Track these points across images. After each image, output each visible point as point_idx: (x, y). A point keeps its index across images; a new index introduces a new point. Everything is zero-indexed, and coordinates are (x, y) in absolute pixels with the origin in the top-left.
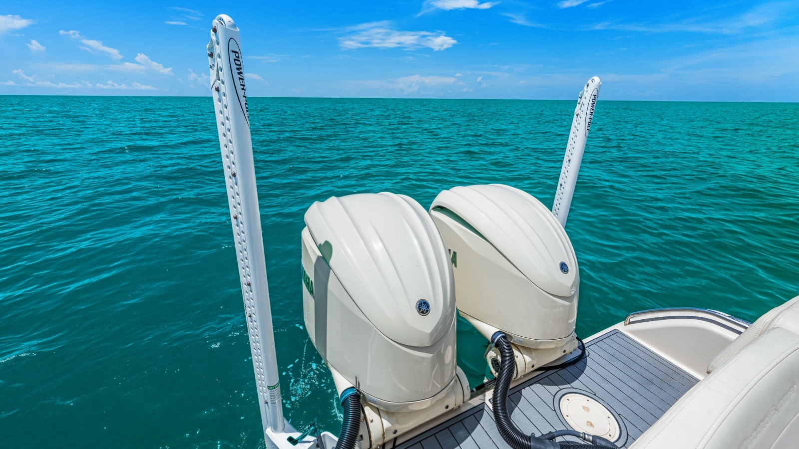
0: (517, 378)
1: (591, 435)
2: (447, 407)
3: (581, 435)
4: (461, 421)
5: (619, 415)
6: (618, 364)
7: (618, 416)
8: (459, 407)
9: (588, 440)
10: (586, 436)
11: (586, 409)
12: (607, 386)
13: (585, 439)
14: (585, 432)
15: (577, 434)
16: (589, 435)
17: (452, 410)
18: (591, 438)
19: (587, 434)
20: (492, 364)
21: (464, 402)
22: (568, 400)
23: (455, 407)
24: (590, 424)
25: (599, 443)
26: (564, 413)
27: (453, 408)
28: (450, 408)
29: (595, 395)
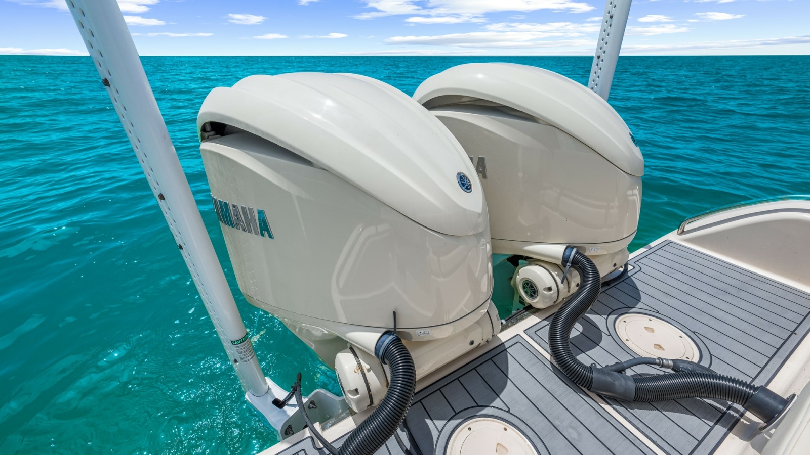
0: (558, 302)
1: (670, 360)
2: (472, 343)
3: (657, 361)
4: (491, 359)
5: (694, 332)
6: (678, 275)
7: (693, 335)
8: (487, 341)
9: (668, 367)
10: (664, 361)
11: (651, 330)
12: (672, 302)
13: (663, 366)
14: (662, 357)
15: (652, 361)
16: (667, 360)
17: (479, 347)
18: (671, 363)
19: (665, 359)
20: (524, 288)
21: (493, 336)
22: (625, 322)
23: (483, 343)
24: (659, 347)
25: (683, 368)
26: (624, 338)
27: (480, 344)
28: (475, 344)
29: (658, 312)
